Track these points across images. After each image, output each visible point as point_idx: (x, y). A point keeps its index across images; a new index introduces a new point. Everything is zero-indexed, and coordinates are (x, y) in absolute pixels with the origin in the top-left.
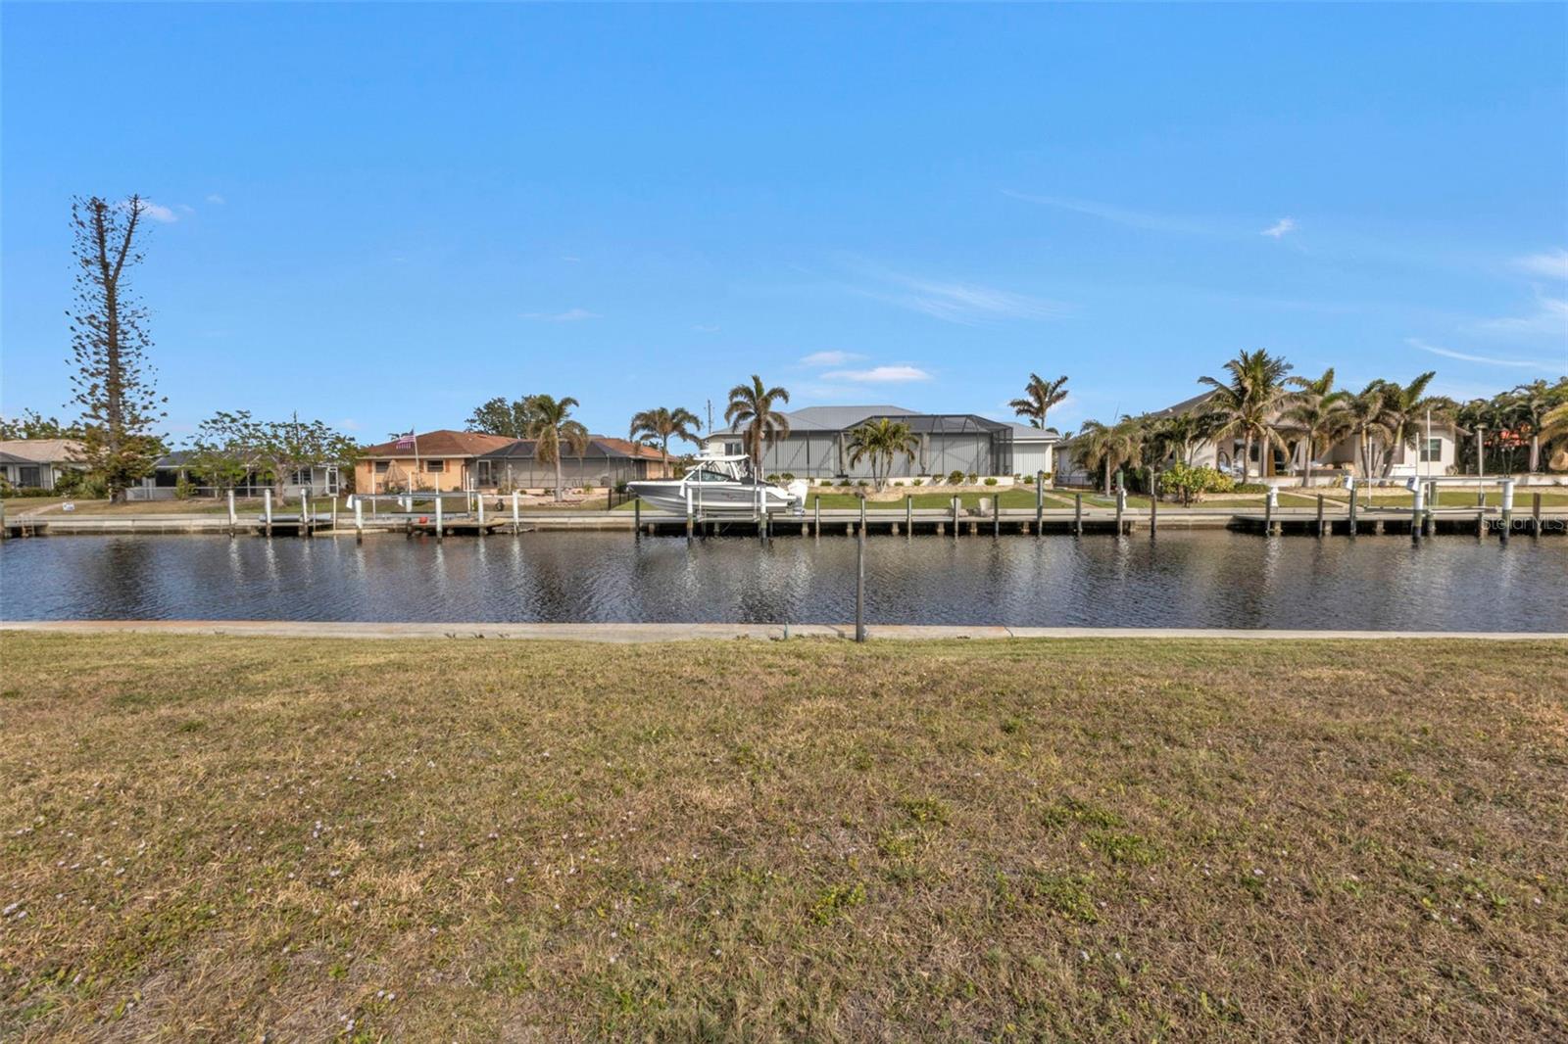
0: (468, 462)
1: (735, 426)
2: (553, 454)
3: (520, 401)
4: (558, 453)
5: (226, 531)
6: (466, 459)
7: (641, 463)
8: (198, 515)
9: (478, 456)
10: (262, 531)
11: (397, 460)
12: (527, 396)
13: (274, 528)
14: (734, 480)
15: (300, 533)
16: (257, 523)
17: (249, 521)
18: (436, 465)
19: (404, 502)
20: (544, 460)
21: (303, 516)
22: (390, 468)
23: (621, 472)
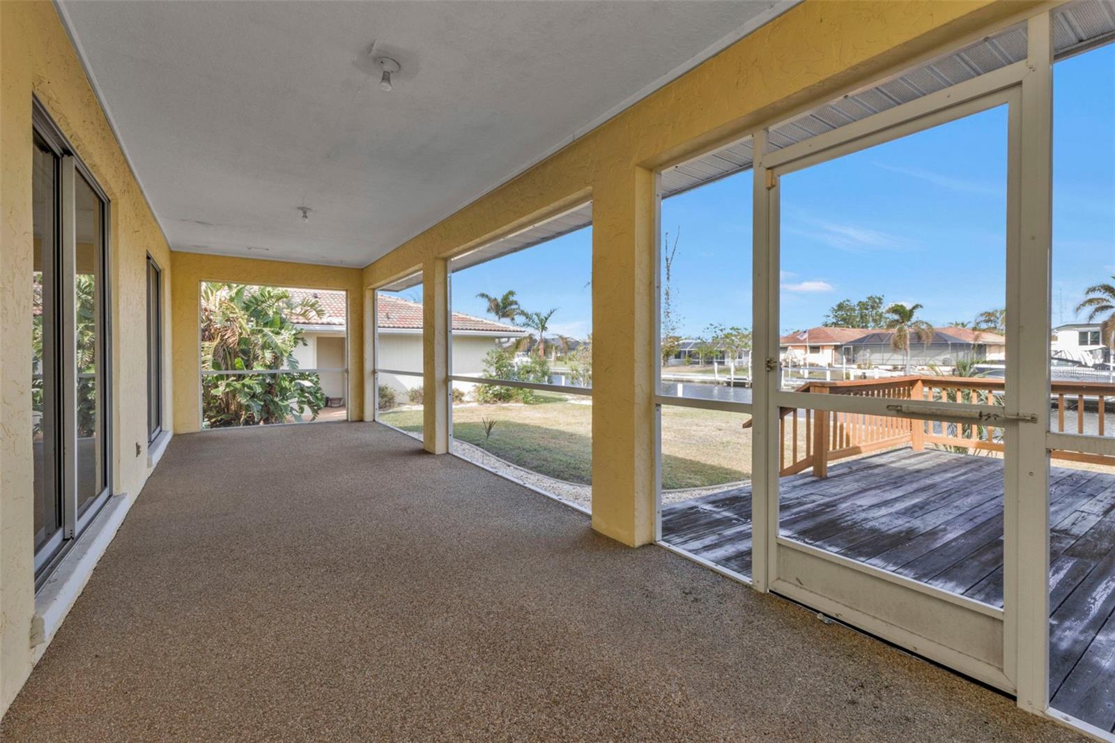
0: (837, 348)
1: (1091, 317)
2: (905, 344)
3: (864, 300)
4: (908, 343)
5: (712, 382)
6: (835, 346)
7: (981, 348)
8: (699, 374)
9: (843, 343)
10: (729, 384)
11: (792, 346)
12: (870, 296)
13: (734, 382)
14: (1086, 366)
15: (746, 386)
16: (725, 379)
17: (722, 378)
18: (815, 349)
19: (804, 373)
20: (896, 347)
21: (748, 377)
22: (788, 352)
23: (961, 354)
